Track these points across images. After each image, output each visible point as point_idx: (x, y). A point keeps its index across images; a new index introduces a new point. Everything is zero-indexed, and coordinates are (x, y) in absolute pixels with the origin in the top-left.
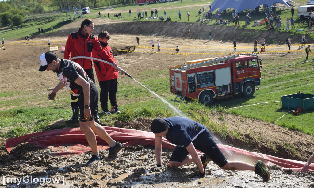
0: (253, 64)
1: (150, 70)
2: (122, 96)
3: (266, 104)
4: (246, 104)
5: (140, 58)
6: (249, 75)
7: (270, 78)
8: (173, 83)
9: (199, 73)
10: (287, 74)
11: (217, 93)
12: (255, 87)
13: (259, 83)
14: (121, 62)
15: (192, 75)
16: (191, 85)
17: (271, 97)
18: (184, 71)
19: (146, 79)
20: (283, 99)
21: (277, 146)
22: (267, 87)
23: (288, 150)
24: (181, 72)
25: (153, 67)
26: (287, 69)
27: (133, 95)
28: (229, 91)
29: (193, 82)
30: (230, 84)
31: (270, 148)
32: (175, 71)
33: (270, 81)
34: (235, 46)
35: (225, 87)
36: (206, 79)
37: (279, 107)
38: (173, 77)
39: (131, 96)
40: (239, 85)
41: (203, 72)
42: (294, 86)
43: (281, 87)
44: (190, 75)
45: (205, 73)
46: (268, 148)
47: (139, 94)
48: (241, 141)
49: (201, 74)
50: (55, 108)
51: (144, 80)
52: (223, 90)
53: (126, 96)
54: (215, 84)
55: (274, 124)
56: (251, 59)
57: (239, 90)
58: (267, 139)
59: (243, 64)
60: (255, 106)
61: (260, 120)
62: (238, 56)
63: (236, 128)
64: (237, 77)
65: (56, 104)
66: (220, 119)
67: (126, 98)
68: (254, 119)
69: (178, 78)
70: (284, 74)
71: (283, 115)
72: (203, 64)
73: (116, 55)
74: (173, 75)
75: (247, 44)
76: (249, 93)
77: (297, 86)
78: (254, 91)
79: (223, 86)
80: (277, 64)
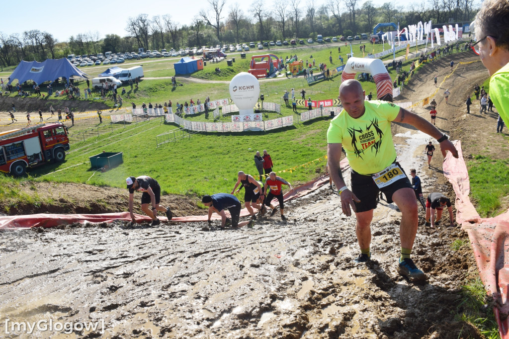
0: (59, 131)
3: (77, 166)
4: (59, 169)
6: (58, 141)
7: (78, 143)
9: (6, 145)
10: (92, 137)
11: (29, 162)
12: (65, 152)
13: (68, 148)
17: (81, 159)
20: (91, 159)
21: (91, 204)
22: (76, 150)
23: (100, 206)
26: (91, 132)
28: (41, 159)
29: (1, 155)
30: (40, 153)
31: (85, 207)
33: (78, 145)
35: (36, 156)
36: (16, 150)
37: (89, 167)
40: (50, 152)
41: (11, 144)
42: (99, 147)
43: (88, 149)
45: (14, 145)
46: (83, 208)
48: (56, 206)
49: (9, 146)
52: (35, 159)
54: (25, 154)
55: (85, 184)
56: (57, 126)
57: (51, 157)
58: (81, 199)
59: (50, 132)
60: (67, 169)
61: (72, 183)
62: (44, 125)
63: (50, 195)
64: (46, 145)
66: (32, 189)
68: (66, 183)
70: (89, 138)
71: (94, 173)
72: (9, 136)
76: (61, 158)
77: (101, 147)
78: (64, 156)
79: (35, 154)
80: (82, 129)
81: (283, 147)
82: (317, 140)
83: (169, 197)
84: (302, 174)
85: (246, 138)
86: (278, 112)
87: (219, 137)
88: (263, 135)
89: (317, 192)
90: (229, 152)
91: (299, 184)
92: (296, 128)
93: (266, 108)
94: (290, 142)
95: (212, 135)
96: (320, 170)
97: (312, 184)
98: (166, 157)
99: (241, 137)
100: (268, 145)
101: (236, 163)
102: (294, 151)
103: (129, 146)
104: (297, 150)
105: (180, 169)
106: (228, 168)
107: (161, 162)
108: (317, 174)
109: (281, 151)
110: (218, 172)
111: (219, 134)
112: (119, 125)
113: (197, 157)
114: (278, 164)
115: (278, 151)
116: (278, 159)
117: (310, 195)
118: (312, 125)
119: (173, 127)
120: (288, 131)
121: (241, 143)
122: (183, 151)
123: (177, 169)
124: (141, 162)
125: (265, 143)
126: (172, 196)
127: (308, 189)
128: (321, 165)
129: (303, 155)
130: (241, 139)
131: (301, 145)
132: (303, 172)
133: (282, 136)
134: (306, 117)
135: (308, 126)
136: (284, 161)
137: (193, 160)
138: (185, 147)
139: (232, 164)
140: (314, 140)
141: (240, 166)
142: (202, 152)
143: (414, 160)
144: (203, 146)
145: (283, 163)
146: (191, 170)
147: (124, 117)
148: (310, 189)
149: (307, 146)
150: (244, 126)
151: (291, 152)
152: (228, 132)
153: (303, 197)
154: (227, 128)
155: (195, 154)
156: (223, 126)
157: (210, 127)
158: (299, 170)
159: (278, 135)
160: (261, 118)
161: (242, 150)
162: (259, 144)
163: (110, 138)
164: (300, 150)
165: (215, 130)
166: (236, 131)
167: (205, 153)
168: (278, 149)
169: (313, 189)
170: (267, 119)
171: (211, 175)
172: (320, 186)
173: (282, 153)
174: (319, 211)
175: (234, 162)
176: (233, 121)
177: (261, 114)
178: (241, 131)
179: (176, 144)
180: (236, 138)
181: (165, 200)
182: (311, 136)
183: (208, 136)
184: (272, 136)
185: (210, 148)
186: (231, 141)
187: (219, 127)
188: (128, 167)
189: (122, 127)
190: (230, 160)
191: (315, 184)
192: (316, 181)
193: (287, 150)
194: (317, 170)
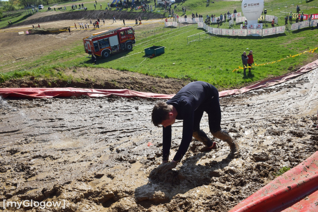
0: (130, 32)
1: (78, 40)
2: (60, 58)
3: (138, 54)
4: (128, 55)
5: (73, 34)
6: (129, 38)
7: (142, 39)
8: (86, 47)
9: (99, 40)
10: (151, 36)
11: (111, 50)
12: (133, 45)
13: (134, 43)
14: (62, 37)
15: (96, 42)
16: (96, 48)
17: (141, 49)
18: (91, 40)
19: (75, 46)
20: (146, 50)
21: (105, 83)
22: (140, 44)
24: (89, 41)
25: (80, 38)
26: (152, 33)
27: (67, 57)
28: (118, 49)
29: (97, 46)
30: (118, 45)
31: (100, 84)
32: (86, 40)
33: (142, 41)
34: (124, 22)
35: (116, 47)
36: (105, 43)
37: (144, 55)
38: (85, 44)
39: (65, 57)
40: (124, 45)
41: (102, 40)
42: (153, 42)
43: (147, 43)
44: (94, 42)
45: (103, 40)
47: (70, 55)
48: (81, 83)
49: (101, 41)
50: (19, 71)
51: (74, 47)
52: (115, 49)
53: (62, 58)
54: (110, 46)
56: (128, 29)
57: (124, 47)
59: (124, 33)
60: (132, 55)
61: (102, 68)
62: (121, 28)
64: (122, 40)
65: (20, 68)
66: (74, 71)
67: (62, 59)
68: (98, 68)
69: (88, 44)
70: (149, 36)
71: (145, 59)
72: (101, 35)
73: (59, 33)
74: (85, 43)
75: (133, 20)
76: (130, 48)
77: (155, 42)
78: (132, 47)
79: (115, 46)
80: (147, 30)
81: (272, 49)
82: (299, 45)
83: (168, 80)
85: (247, 41)
86: (276, 23)
87: (229, 39)
88: (260, 39)
89: (283, 85)
90: (232, 50)
91: (271, 77)
92: (286, 35)
93: (267, 20)
94: (278, 45)
95: (225, 37)
96: (292, 68)
97: (280, 78)
98: (191, 51)
99: (243, 40)
100: (261, 47)
101: (234, 58)
102: (278, 52)
103: (171, 42)
104: (281, 52)
105: (197, 59)
106: (228, 61)
107: (187, 54)
108: (289, 71)
109: (268, 52)
110: (219, 64)
111: (229, 37)
112: (169, 28)
113: (210, 52)
114: (263, 61)
115: (267, 51)
116: (265, 57)
117: (276, 86)
118: (299, 33)
119: (201, 30)
120: (279, 37)
121: (243, 44)
122: (203, 47)
123: (194, 59)
124: (175, 53)
125: (259, 45)
126: (170, 79)
127: (277, 82)
128: (294, 64)
129: (283, 56)
130: (244, 42)
131: (286, 48)
132: (278, 69)
133: (273, 41)
134: (296, 27)
135: (296, 34)
136: (268, 59)
137: (207, 54)
138: (205, 45)
139: (231, 58)
140: (296, 45)
141: (236, 60)
142: (215, 49)
144: (216, 45)
145: (267, 61)
146: (203, 61)
147: (173, 24)
148: (278, 82)
149: (289, 49)
150: (247, 32)
151: (276, 53)
152: (236, 36)
153: (269, 88)
154: (236, 33)
155: (210, 50)
156: (233, 32)
157: (224, 32)
158: (276, 67)
159: (271, 40)
160: (262, 27)
161: (242, 49)
162: (255, 46)
163: (161, 36)
164: (283, 52)
165: (227, 34)
166: (242, 35)
167: (216, 49)
168: (267, 50)
169: (281, 82)
170: (266, 28)
171: (214, 65)
172: (287, 80)
173: (269, 53)
174: (274, 99)
175: (233, 58)
176: (241, 28)
177: (262, 24)
178: (245, 36)
179: (200, 42)
180: (240, 41)
181: (164, 82)
182: (295, 42)
183: (222, 38)
184: (266, 40)
185: (221, 46)
186: (236, 42)
187: (231, 32)
188: (166, 56)
189: (170, 30)
190: (231, 55)
191: (284, 78)
192: (286, 76)
193: (274, 51)
194: (289, 68)
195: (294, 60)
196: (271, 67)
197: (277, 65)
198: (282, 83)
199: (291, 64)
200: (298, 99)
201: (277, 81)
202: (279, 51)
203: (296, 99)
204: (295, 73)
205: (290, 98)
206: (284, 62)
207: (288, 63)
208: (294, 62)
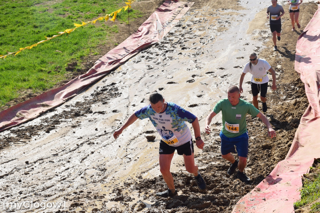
81: (16, 19)
84: (40, 73)
89: (59, 111)
91: (28, 96)
94: (32, 8)
96: (75, 64)
97: (51, 95)
102: (35, 27)
104: (41, 26)
108: (69, 72)
117: (43, 117)
127: (44, 106)
128: (79, 54)
131: (52, 14)
132: (42, 71)
143: (248, 39)
148: (47, 106)
151: (30, 29)
153: (27, 125)
158: (34, 67)
169: (54, 103)
172: (69, 97)
174: (43, 155)
191: (60, 95)
192: (64, 87)
193: (22, 24)
194: (69, 65)
195: (76, 44)
196: (23, 69)
197: (39, 60)
198: (58, 108)
199: (71, 54)
200: (102, 141)
201: (44, 103)
202: (38, 24)
203: (95, 142)
204: (86, 77)
205: (82, 144)
206: (54, 52)
207: (65, 53)
208: (78, 50)
